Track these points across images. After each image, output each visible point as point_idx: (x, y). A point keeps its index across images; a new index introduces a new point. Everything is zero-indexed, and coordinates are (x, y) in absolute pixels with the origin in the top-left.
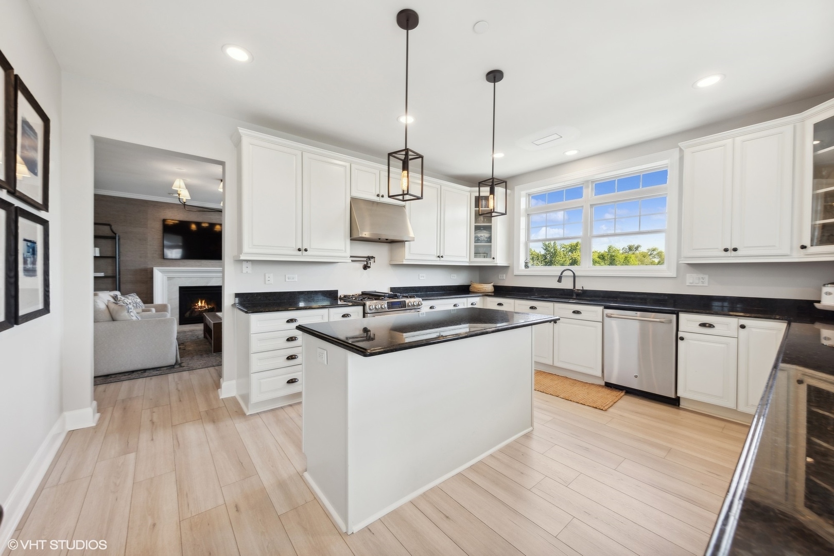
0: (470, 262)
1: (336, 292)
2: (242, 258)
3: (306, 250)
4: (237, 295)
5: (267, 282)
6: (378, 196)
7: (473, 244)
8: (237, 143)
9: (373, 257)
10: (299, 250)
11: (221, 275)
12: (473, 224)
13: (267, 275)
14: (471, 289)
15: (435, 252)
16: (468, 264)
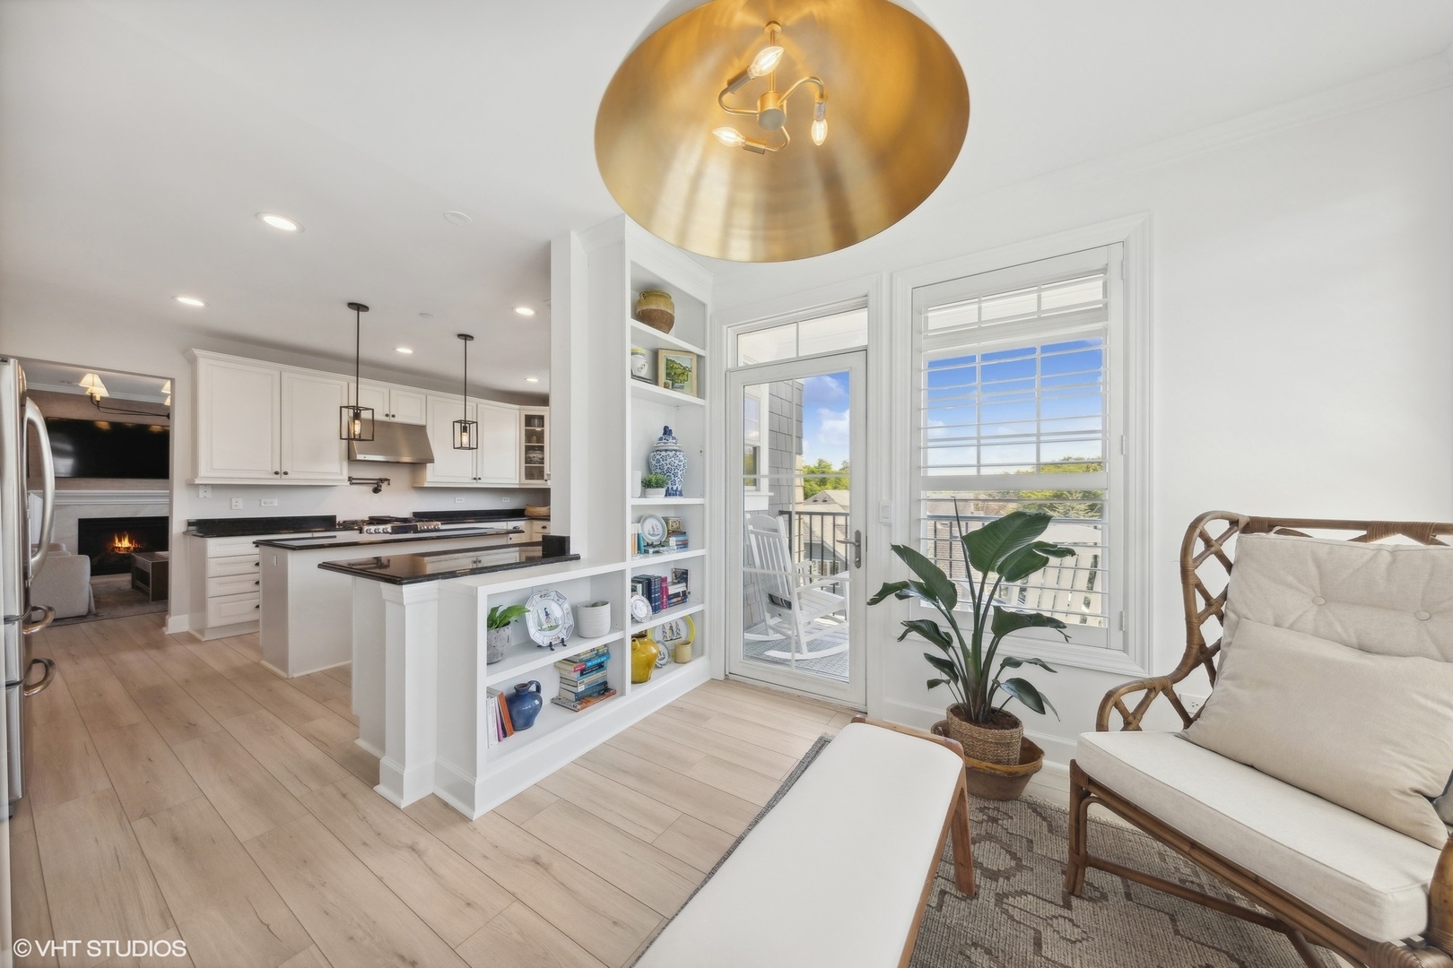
0: (520, 484)
1: (334, 517)
2: (197, 482)
3: (286, 473)
4: (190, 524)
5: (233, 508)
6: (387, 415)
7: (523, 465)
8: (193, 362)
9: (386, 480)
10: (276, 473)
11: (167, 500)
12: (523, 444)
13: (234, 500)
14: (526, 513)
15: (470, 475)
16: (518, 487)
